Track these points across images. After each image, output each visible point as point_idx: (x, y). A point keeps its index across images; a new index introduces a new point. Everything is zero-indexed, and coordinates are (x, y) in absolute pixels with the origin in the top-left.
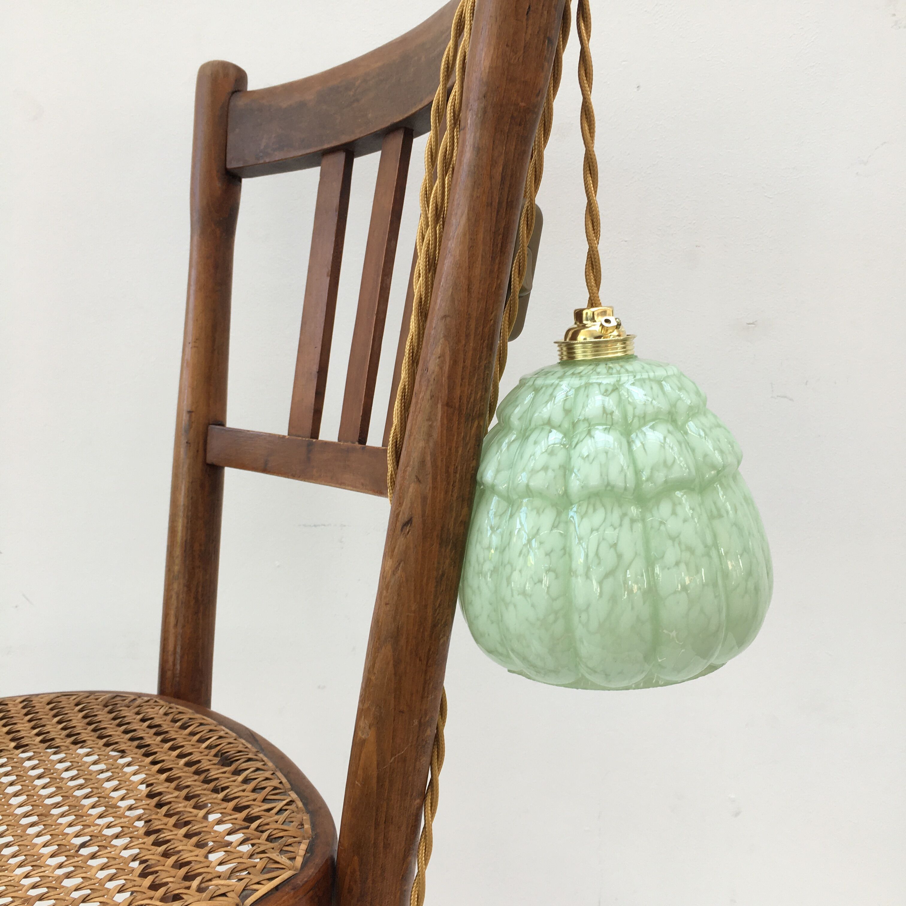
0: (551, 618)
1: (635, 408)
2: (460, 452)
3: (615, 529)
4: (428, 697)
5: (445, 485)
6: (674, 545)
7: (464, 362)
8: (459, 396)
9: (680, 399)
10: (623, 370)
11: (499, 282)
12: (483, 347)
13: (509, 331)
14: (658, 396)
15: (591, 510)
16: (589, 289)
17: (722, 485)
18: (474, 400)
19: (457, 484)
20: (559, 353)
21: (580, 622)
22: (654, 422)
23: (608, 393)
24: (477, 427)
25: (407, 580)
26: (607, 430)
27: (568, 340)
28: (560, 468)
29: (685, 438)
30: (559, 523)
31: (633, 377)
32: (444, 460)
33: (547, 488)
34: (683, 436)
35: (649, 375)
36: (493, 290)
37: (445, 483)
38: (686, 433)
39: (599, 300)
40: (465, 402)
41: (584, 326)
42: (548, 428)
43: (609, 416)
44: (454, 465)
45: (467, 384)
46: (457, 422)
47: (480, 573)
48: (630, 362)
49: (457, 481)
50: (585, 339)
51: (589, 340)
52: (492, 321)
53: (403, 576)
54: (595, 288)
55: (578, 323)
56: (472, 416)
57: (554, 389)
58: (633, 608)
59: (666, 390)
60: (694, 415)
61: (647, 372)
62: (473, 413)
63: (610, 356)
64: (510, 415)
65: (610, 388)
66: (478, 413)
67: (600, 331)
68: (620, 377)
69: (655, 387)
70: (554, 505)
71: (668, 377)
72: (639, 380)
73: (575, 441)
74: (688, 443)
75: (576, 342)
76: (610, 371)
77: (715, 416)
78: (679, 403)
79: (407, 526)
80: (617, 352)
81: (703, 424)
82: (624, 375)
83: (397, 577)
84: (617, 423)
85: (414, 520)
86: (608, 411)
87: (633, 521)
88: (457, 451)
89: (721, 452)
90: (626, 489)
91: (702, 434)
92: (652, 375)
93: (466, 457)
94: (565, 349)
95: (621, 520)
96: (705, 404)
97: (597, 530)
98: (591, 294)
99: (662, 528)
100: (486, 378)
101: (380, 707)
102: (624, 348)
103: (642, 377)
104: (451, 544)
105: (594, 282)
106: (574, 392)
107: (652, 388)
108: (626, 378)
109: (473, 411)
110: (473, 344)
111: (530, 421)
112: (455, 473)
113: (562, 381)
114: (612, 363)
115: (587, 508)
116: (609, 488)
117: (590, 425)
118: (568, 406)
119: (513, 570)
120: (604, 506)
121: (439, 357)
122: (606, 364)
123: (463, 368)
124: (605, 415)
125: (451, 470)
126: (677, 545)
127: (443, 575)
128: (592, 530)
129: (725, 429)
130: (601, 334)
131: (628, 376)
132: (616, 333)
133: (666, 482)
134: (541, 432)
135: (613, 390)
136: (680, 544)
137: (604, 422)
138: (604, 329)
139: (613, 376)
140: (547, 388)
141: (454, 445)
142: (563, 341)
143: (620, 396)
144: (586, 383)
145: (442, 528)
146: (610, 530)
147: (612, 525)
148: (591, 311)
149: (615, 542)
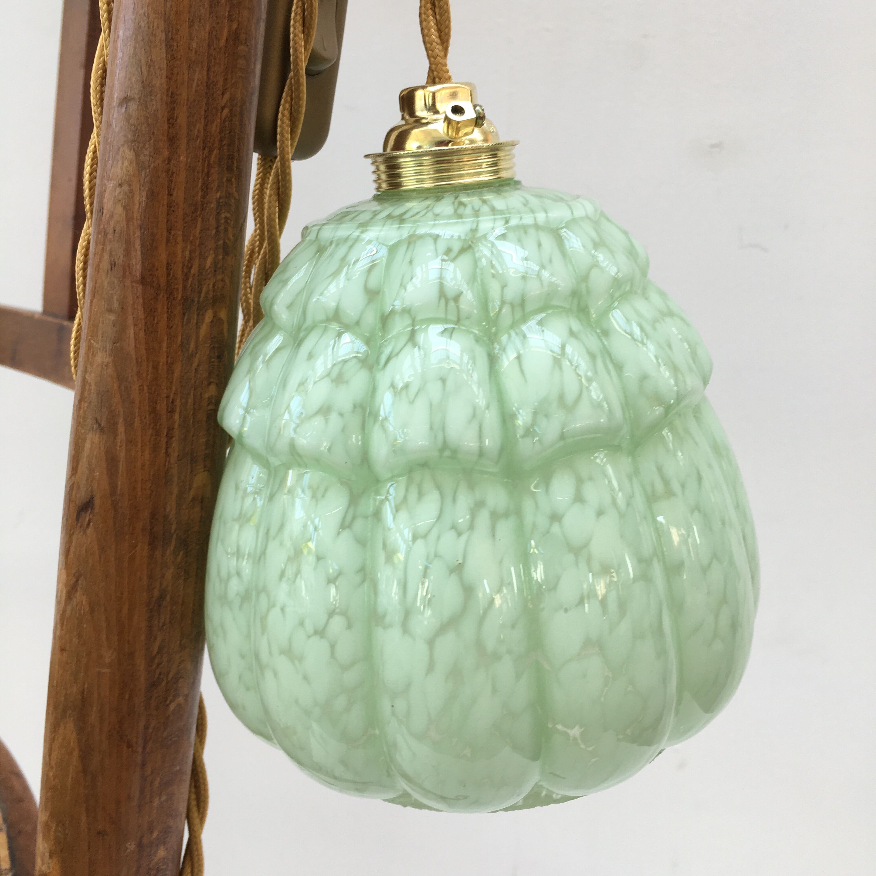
0: (340, 702)
1: (504, 287)
2: (177, 373)
3: (459, 534)
4: (151, 802)
5: (151, 435)
6: (577, 563)
7: (170, 194)
8: (165, 262)
9: (596, 265)
10: (485, 209)
11: (235, 26)
12: (209, 165)
13: (292, 139)
14: (551, 261)
15: (413, 496)
16: (426, 49)
17: (673, 430)
18: (200, 273)
19: (176, 432)
20: (374, 177)
21: (394, 714)
22: (544, 315)
23: (453, 255)
24: (212, 322)
25: (92, 611)
26: (449, 333)
27: (388, 150)
28: (353, 411)
29: (603, 344)
30: (354, 518)
31: (503, 222)
32: (146, 388)
33: (329, 450)
34: (601, 340)
35: (535, 219)
36: (223, 42)
37: (150, 432)
38: (606, 333)
39: (448, 71)
40: (179, 274)
41: (419, 122)
42: (335, 327)
43: (452, 304)
44: (168, 397)
45: (180, 239)
46: (165, 315)
47: (224, 599)
48: (504, 194)
49: (176, 426)
50: (419, 147)
51: (427, 148)
52: (226, 111)
53: (84, 603)
54: (437, 47)
55: (407, 117)
56: (198, 302)
57: (351, 247)
58: (494, 690)
59: (567, 247)
60: (625, 297)
61: (533, 211)
62: (199, 297)
63: (468, 180)
64: (274, 298)
65: (456, 247)
66: (211, 295)
67: (446, 131)
68: (478, 222)
69: (547, 241)
70: (345, 482)
71: (574, 221)
72: (517, 227)
73: (387, 351)
74: (610, 355)
75: (402, 153)
76: (461, 210)
77: (662, 294)
78: (595, 274)
79: (86, 513)
80: (479, 174)
81: (639, 314)
82: (488, 218)
83: (75, 603)
84: (468, 318)
85: (97, 502)
86: (450, 294)
87: (496, 517)
88: (170, 371)
89: (675, 369)
90: (481, 453)
91: (637, 331)
92: (541, 217)
93: (193, 381)
94: (382, 168)
95: (473, 517)
96: (644, 274)
97: (425, 536)
98: (432, 59)
99: (556, 528)
100: (222, 227)
101: (63, 825)
102: (495, 164)
103: (521, 223)
104: (174, 541)
105: (437, 34)
106: (386, 254)
107: (540, 245)
108: (490, 225)
109: (200, 292)
110: (187, 158)
111: (304, 312)
112: (171, 411)
113: (367, 230)
114: (468, 195)
115: (407, 490)
116: (447, 453)
117: (413, 323)
118: (373, 283)
119: (272, 606)
120: (439, 488)
121: (120, 185)
122: (456, 198)
123: (169, 206)
124: (443, 301)
125: (162, 407)
126: (583, 563)
127: (162, 597)
128: (415, 538)
129: (682, 319)
130: (447, 138)
131: (495, 220)
132: (477, 135)
133: (562, 437)
134: (321, 336)
135: (463, 250)
137: (442, 315)
138: (453, 128)
139: (464, 220)
140: (337, 245)
141: (163, 359)
142: (380, 150)
143: (476, 262)
144: (410, 237)
145: (153, 515)
146: (449, 537)
147: (454, 527)
148: (431, 92)
149: (459, 562)
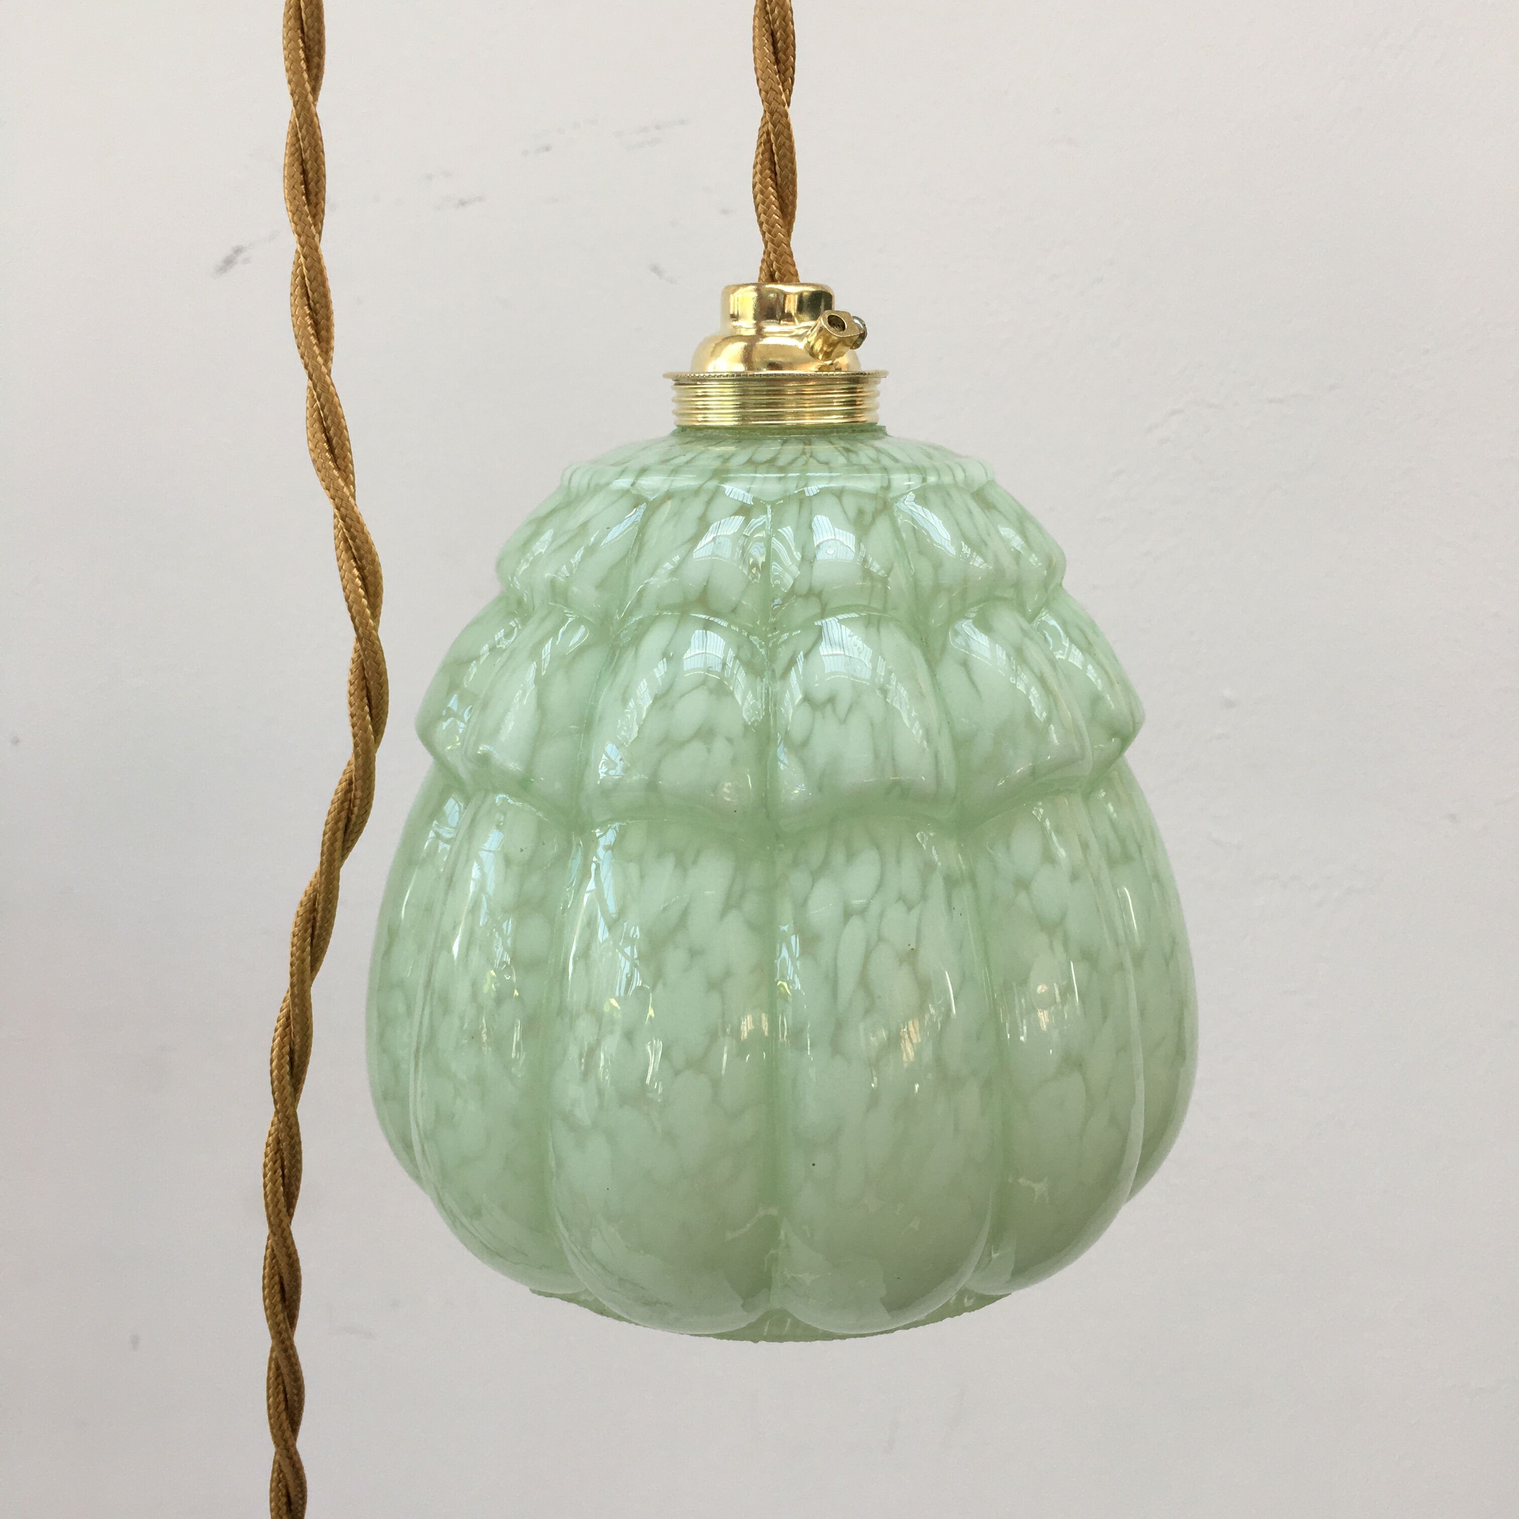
3: (910, 908)
6: (1051, 947)
54: (779, 230)
65: (869, 507)
84: (898, 607)
87: (951, 883)
95: (924, 885)
97: (862, 912)
99: (1022, 899)
105: (779, 212)
115: (827, 854)
126: (1059, 948)
128: (847, 916)
134: (678, 627)
135: (876, 514)
136: (1066, 943)
146: (896, 913)
147: (901, 898)
148: (797, 293)
149: (911, 947)
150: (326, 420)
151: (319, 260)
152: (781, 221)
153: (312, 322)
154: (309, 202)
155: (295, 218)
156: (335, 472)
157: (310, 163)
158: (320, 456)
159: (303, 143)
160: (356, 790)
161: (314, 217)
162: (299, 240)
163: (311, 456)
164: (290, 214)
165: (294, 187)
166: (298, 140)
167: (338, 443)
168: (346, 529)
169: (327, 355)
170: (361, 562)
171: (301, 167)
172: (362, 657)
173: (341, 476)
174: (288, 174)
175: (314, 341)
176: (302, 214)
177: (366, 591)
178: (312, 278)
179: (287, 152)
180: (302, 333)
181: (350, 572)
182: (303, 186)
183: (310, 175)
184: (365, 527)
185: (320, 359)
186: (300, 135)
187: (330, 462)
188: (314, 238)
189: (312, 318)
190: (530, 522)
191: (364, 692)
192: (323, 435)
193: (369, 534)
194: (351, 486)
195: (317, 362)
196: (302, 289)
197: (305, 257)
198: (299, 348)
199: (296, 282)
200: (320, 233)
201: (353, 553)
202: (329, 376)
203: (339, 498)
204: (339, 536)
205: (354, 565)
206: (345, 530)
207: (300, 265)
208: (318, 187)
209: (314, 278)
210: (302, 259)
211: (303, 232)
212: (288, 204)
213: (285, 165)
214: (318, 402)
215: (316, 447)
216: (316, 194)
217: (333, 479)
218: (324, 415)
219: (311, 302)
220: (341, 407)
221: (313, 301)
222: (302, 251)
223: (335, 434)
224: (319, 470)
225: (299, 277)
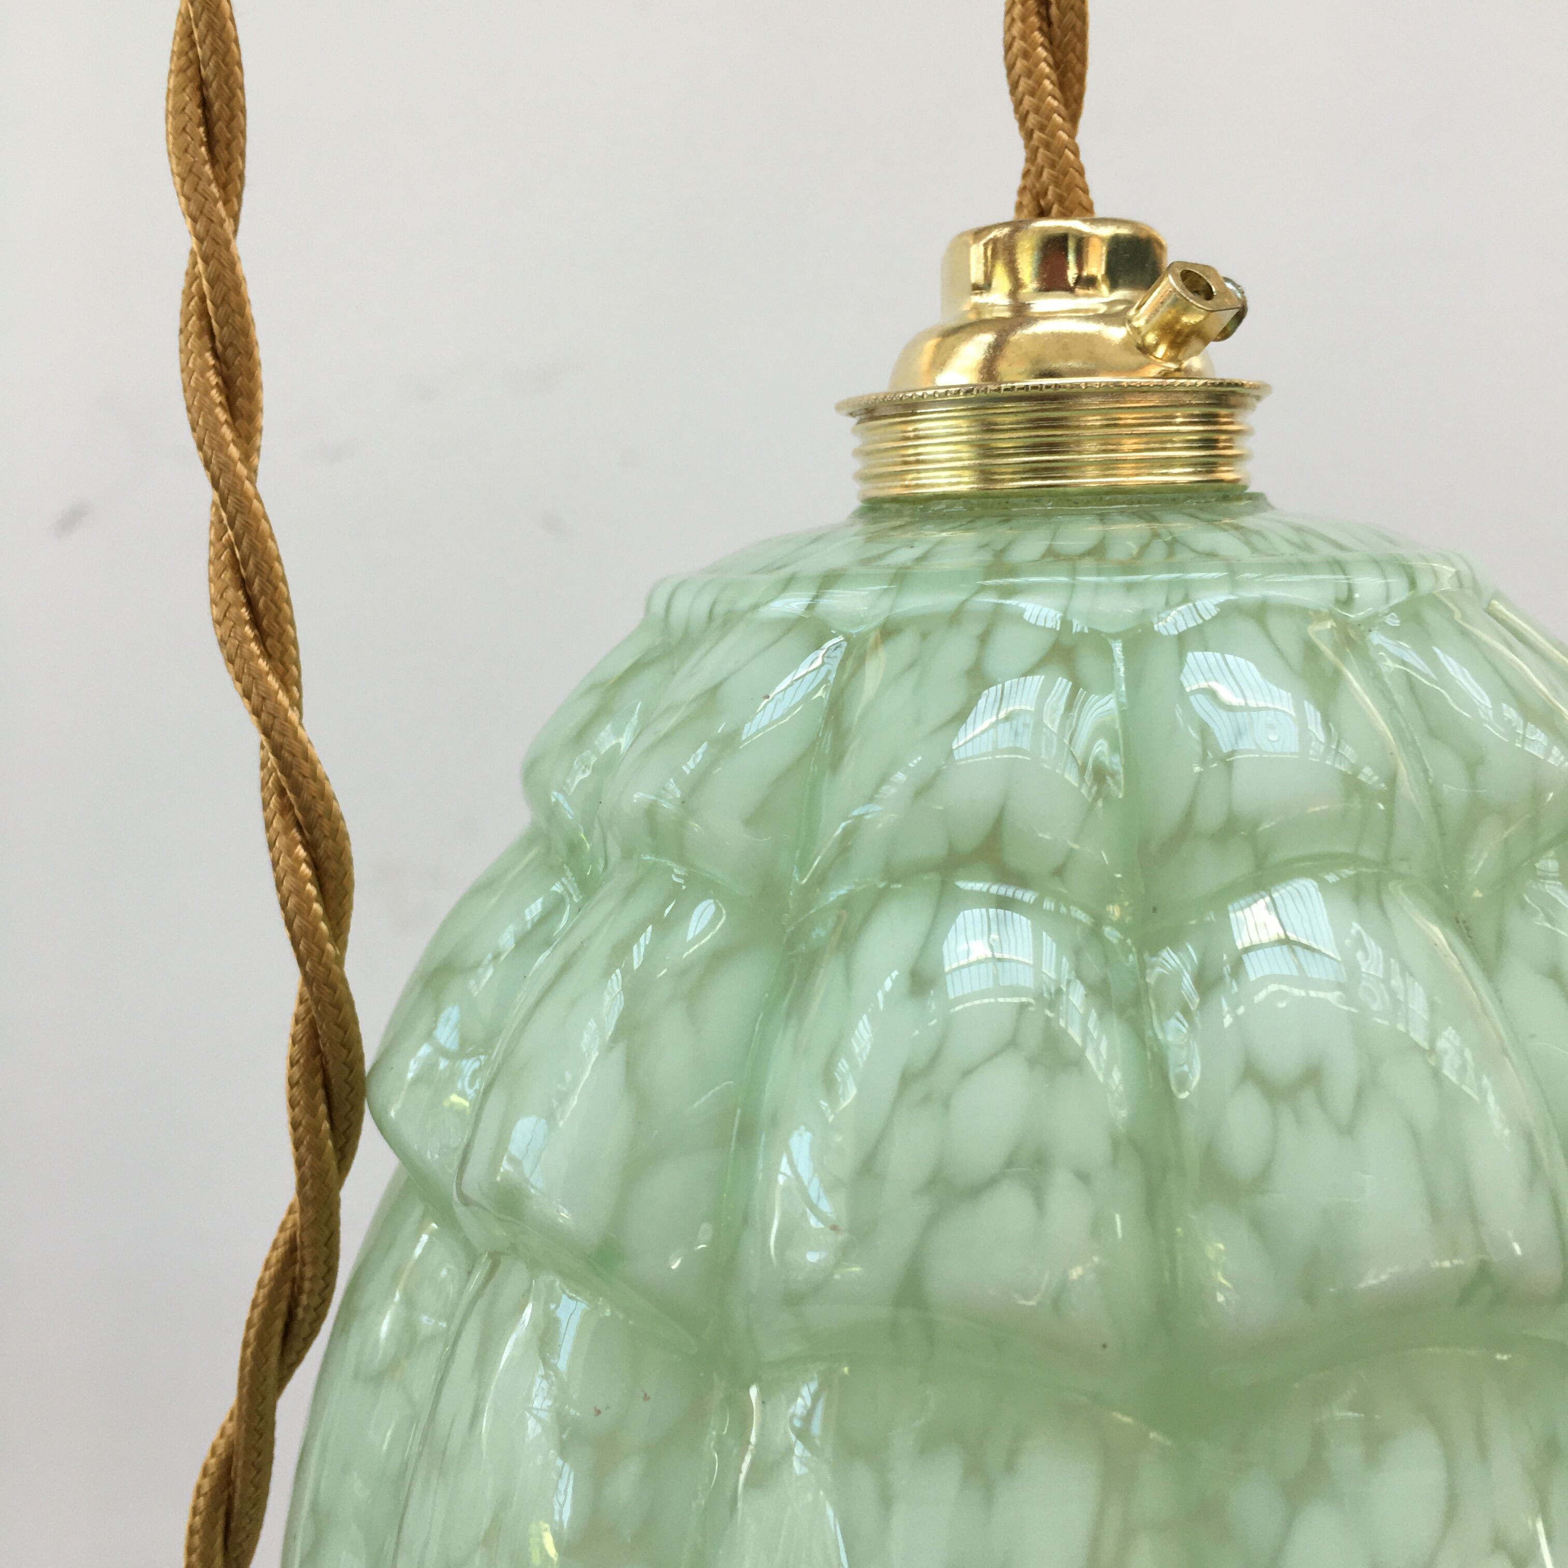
150: (245, 565)
151: (232, 264)
152: (1062, 109)
153: (221, 383)
154: (214, 160)
155: (185, 187)
156: (263, 664)
157: (214, 85)
158: (232, 634)
159: (201, 47)
160: (304, 1264)
161: (223, 187)
162: (194, 229)
163: (216, 634)
164: (178, 180)
165: (184, 129)
166: (193, 45)
167: (267, 607)
168: (281, 772)
169: (248, 444)
170: (311, 833)
171: (199, 93)
172: (313, 1013)
173: (274, 670)
174: (173, 107)
175: (222, 416)
176: (200, 179)
177: (321, 887)
178: (219, 300)
179: (173, 68)
180: (199, 402)
181: (290, 852)
182: (202, 130)
183: (216, 107)
184: (319, 766)
185: (234, 451)
186: (196, 35)
187: (253, 645)
188: (221, 225)
189: (219, 373)
190: (592, 688)
191: (318, 1079)
192: (240, 593)
193: (327, 779)
194: (295, 689)
195: (229, 456)
196: (200, 319)
197: (206, 261)
198: (194, 430)
199: (190, 308)
200: (236, 217)
201: (296, 817)
202: (253, 483)
203: (269, 713)
204: (270, 784)
205: (298, 837)
206: (279, 774)
207: (197, 277)
208: (230, 131)
209: (223, 299)
210: (200, 266)
211: (201, 212)
212: (174, 161)
213: (169, 90)
214: (230, 532)
215: (225, 615)
216: (228, 146)
217: (258, 677)
218: (241, 556)
219: (218, 344)
220: (273, 540)
221: (221, 343)
222: (200, 249)
223: (263, 592)
224: (230, 660)
225: (196, 298)
